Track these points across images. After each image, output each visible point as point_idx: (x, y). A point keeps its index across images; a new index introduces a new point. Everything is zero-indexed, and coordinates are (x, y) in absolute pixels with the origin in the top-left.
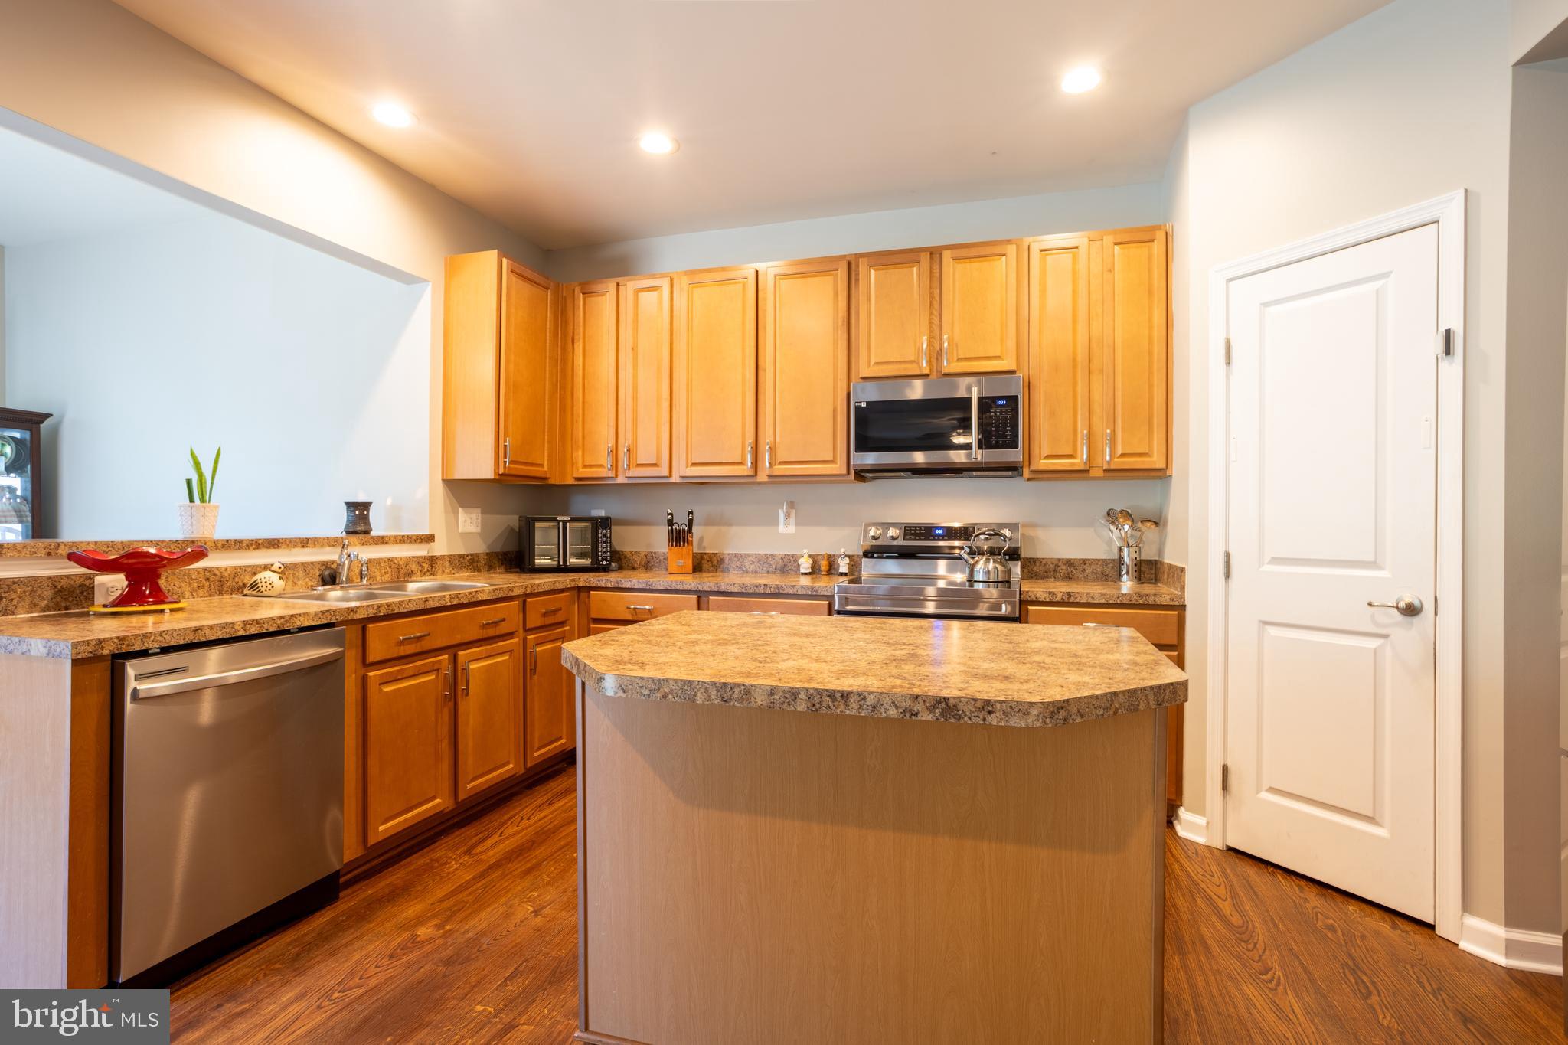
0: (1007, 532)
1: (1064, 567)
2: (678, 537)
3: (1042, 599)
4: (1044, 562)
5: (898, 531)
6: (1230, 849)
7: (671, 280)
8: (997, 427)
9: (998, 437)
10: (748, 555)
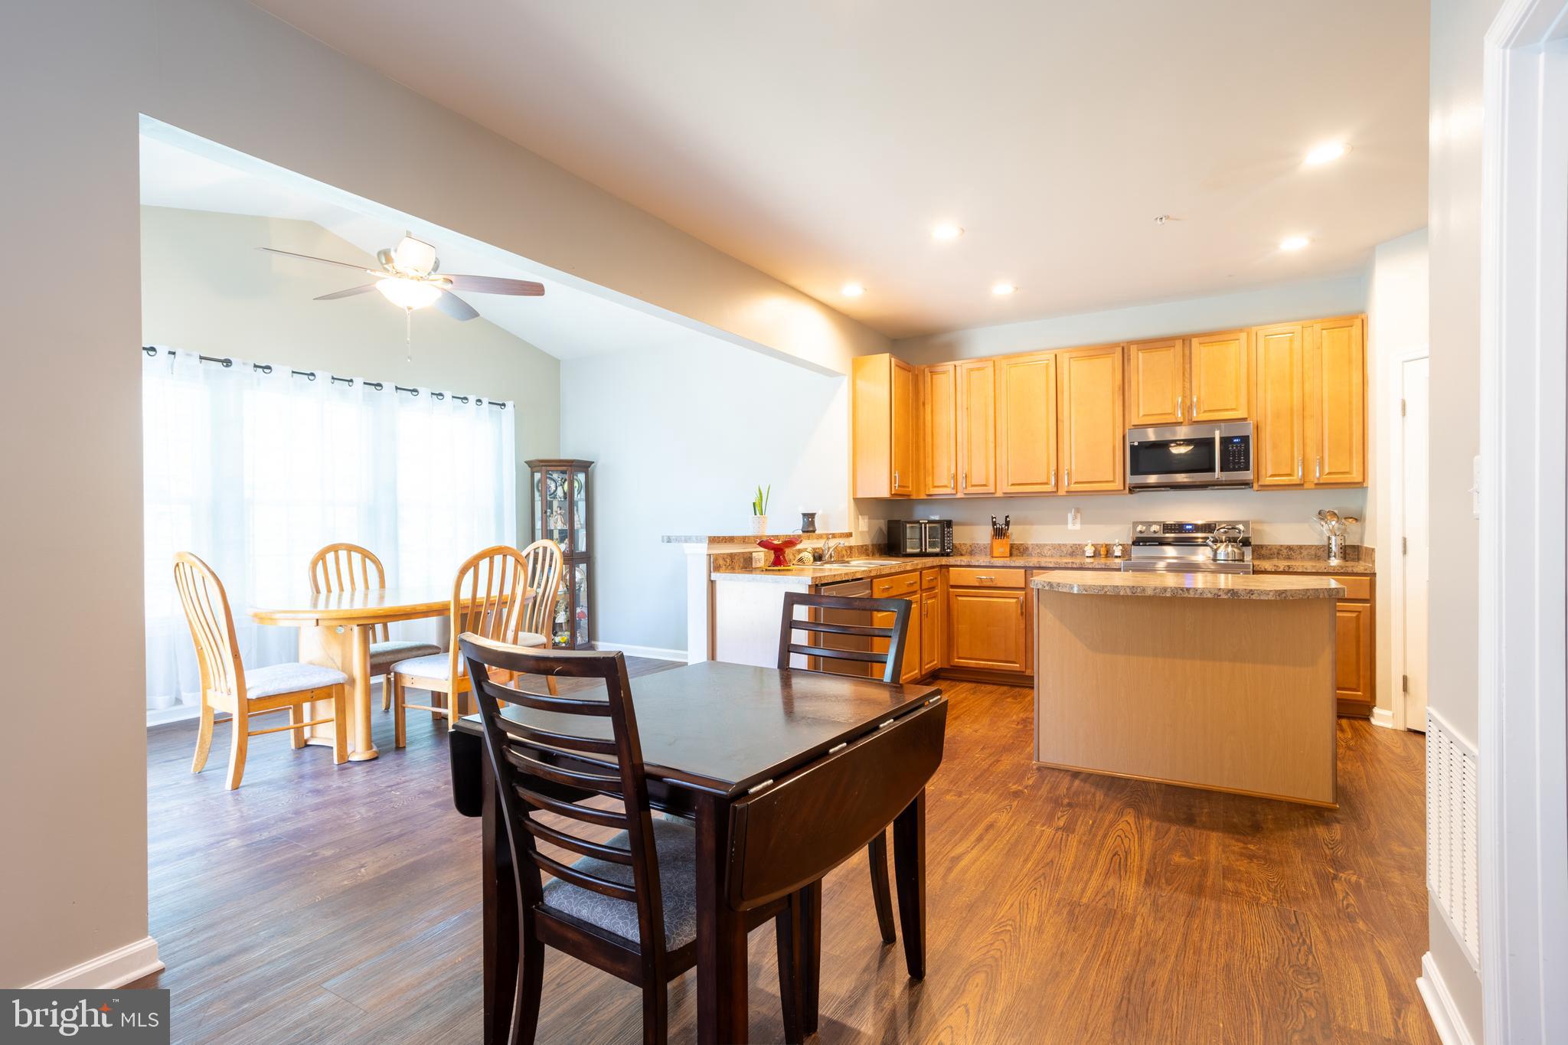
0: (1241, 527)
1: (1285, 551)
2: (999, 533)
3: (1269, 570)
4: (1269, 547)
5: (1158, 527)
6: (1410, 731)
7: (994, 362)
8: (1234, 456)
9: (1234, 463)
10: (1047, 545)
